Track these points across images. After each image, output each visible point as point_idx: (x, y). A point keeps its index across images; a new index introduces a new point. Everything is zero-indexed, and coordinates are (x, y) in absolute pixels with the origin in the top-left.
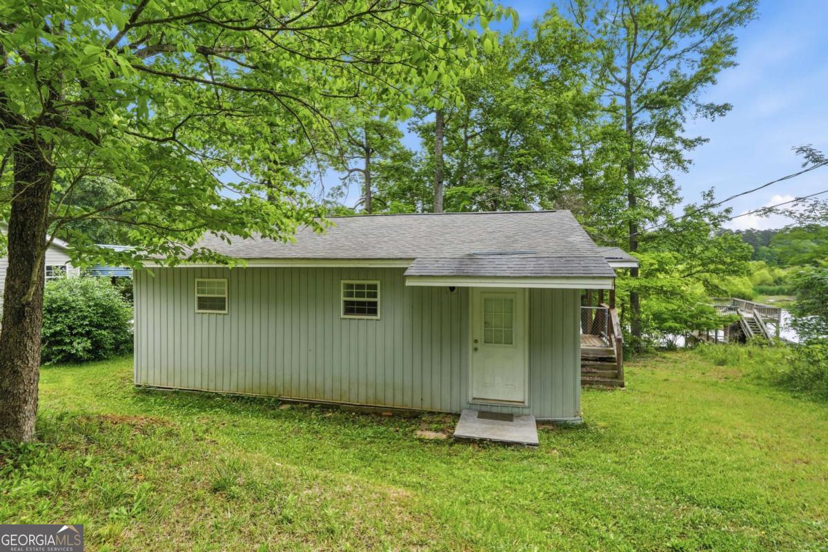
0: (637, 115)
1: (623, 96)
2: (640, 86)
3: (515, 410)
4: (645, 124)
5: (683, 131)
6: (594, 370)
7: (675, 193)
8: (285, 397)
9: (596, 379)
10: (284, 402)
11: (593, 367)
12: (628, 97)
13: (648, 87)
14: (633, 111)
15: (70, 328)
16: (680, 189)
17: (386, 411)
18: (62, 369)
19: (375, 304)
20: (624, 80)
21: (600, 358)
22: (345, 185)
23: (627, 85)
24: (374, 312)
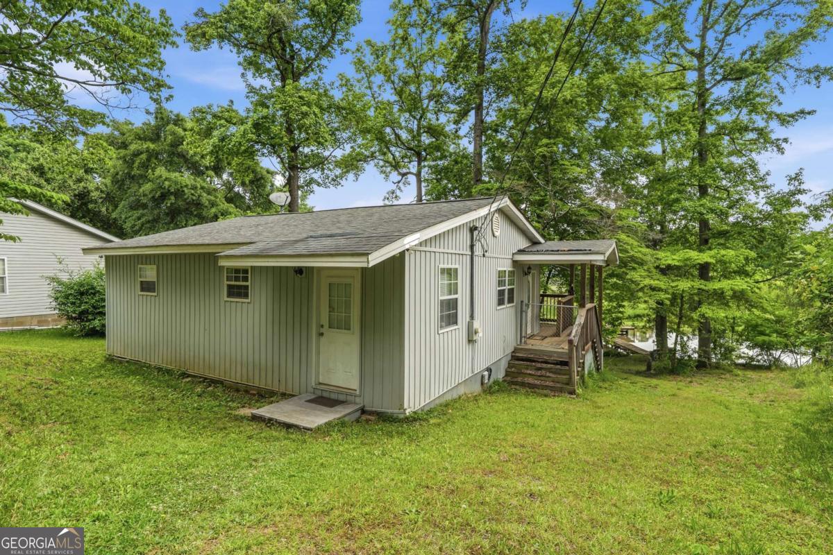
0: (712, 90)
1: (695, 70)
2: (716, 55)
3: (349, 398)
4: (722, 100)
5: (780, 104)
6: (548, 374)
7: (762, 179)
8: (190, 372)
9: (547, 383)
10: (189, 376)
11: (549, 370)
12: (700, 70)
13: (726, 55)
14: (708, 86)
15: (94, 307)
16: (768, 174)
17: (253, 390)
18: (86, 340)
19: (247, 287)
20: (697, 51)
21: (561, 362)
22: (400, 189)
23: (700, 56)
24: (246, 296)
